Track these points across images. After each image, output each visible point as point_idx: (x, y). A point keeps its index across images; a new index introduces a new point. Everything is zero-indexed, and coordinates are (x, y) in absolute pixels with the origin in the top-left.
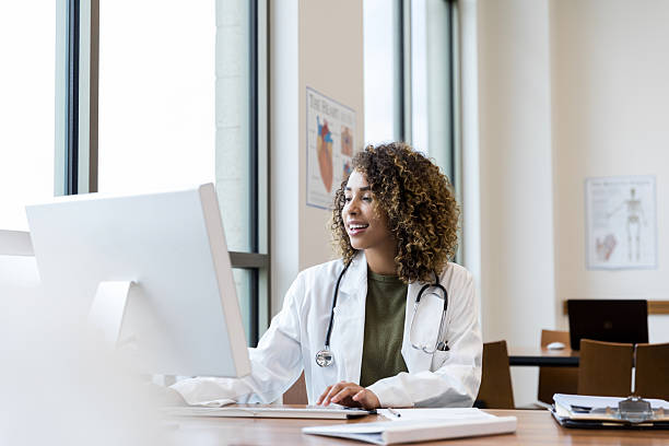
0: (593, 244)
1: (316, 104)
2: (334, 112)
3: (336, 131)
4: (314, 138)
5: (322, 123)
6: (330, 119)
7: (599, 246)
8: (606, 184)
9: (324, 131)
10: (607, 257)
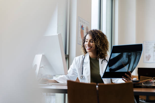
0: (145, 57)
1: (80, 21)
2: (84, 23)
3: (85, 27)
4: (80, 28)
5: (82, 25)
6: (83, 24)
7: (146, 57)
8: (149, 42)
9: (82, 27)
10: (148, 60)
